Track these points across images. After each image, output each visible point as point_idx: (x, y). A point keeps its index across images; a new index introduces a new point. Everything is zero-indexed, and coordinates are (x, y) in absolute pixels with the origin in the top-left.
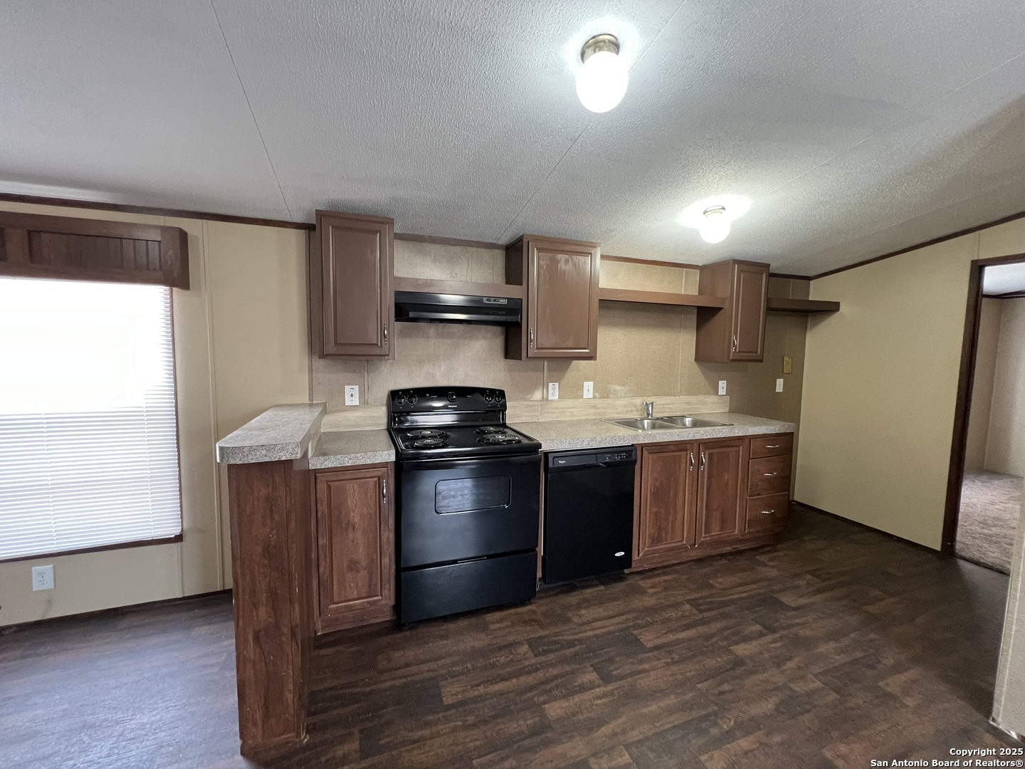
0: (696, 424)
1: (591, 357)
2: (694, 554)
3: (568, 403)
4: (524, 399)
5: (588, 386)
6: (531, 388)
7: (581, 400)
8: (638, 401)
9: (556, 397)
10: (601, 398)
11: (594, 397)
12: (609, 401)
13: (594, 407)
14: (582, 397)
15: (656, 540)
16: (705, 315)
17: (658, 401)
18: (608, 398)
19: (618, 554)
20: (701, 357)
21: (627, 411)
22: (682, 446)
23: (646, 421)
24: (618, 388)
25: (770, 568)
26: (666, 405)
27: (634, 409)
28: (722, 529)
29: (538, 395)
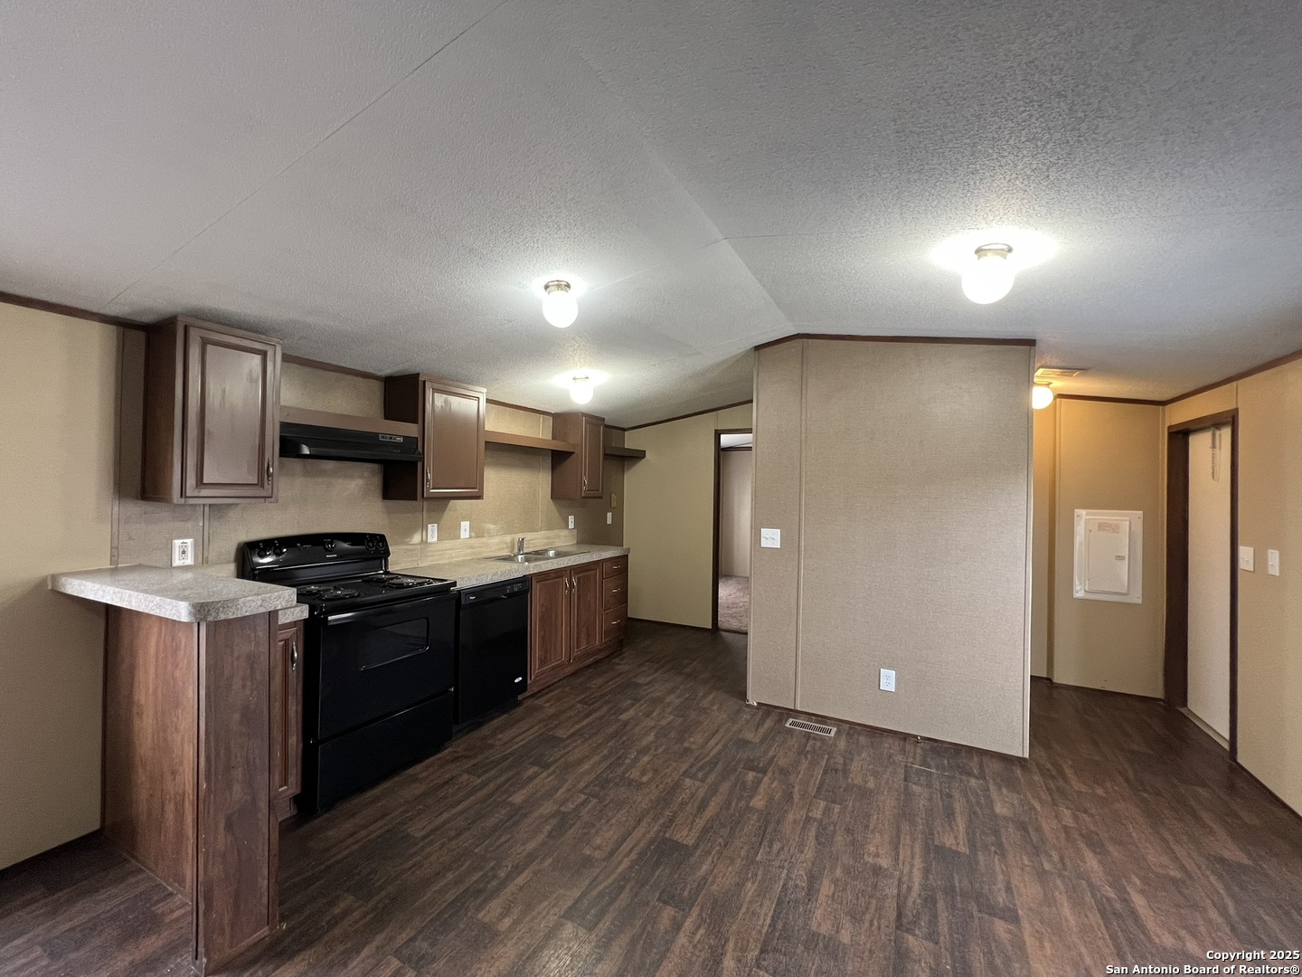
0: (559, 555)
1: (479, 497)
2: (569, 670)
3: (448, 544)
4: (403, 543)
5: (465, 525)
6: (410, 532)
7: (459, 541)
8: (508, 538)
9: (435, 539)
10: (477, 537)
11: (470, 537)
12: (484, 540)
13: (471, 547)
14: (459, 538)
15: (543, 662)
16: (558, 458)
17: (528, 536)
18: (483, 537)
19: (516, 681)
20: (556, 495)
21: (500, 549)
22: (559, 573)
23: (520, 557)
24: (491, 526)
25: (624, 665)
26: (535, 540)
27: (505, 546)
28: (588, 643)
29: (417, 538)
